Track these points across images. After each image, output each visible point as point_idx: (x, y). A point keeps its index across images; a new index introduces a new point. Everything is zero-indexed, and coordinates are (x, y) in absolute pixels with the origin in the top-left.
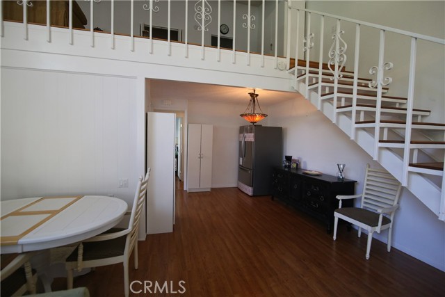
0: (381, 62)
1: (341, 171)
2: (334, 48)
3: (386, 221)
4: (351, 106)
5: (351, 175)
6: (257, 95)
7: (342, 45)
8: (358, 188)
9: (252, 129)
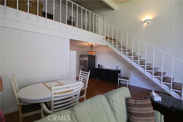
0: (133, 43)
1: (117, 68)
2: (121, 37)
4: (126, 52)
6: (93, 45)
7: (123, 37)
9: (87, 56)
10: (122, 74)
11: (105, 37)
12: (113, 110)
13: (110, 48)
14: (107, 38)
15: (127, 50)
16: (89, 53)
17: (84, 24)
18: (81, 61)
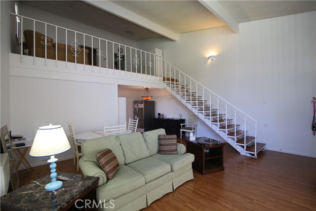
0: (191, 86)
1: (180, 116)
3: (194, 129)
5: (183, 118)
6: (148, 88)
7: (181, 79)
8: (186, 121)
9: (142, 102)
10: (187, 123)
11: (162, 78)
12: (145, 140)
13: (168, 92)
14: (164, 79)
15: (191, 93)
16: (145, 99)
17: (134, 66)
18: (135, 109)
